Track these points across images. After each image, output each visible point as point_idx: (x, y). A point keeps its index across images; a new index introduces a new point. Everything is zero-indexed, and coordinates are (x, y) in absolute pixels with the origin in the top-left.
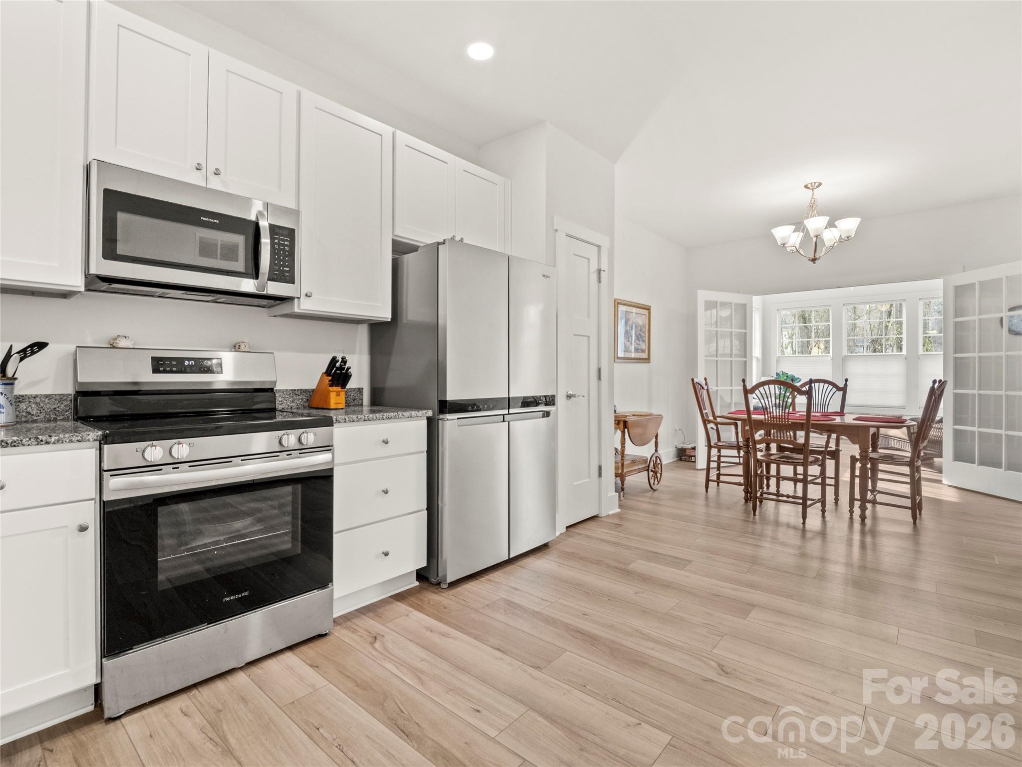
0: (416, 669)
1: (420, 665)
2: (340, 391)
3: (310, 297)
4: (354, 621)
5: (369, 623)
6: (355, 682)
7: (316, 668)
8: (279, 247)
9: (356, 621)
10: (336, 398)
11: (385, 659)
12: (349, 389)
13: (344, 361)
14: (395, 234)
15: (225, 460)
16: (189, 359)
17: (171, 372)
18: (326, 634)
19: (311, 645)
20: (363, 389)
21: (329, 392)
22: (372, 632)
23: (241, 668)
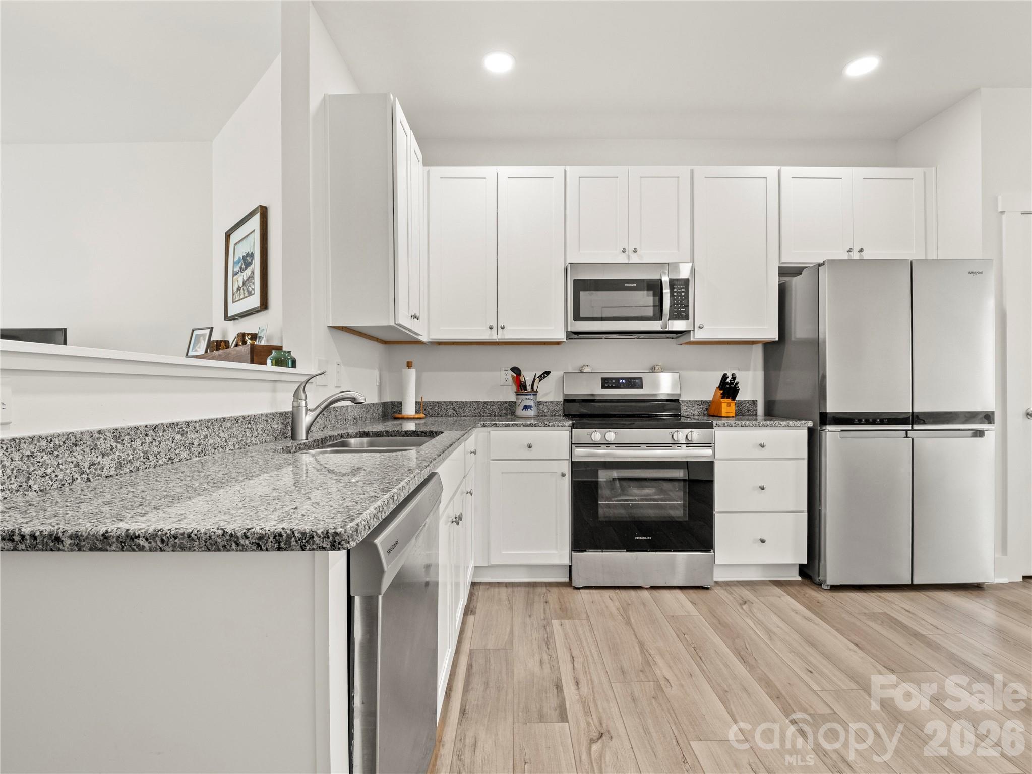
0: (770, 631)
1: (775, 630)
2: (730, 403)
3: (702, 328)
4: (733, 587)
5: (746, 593)
6: (719, 620)
7: (694, 605)
8: (677, 294)
9: (735, 588)
10: (728, 407)
11: (747, 617)
12: (739, 401)
13: (734, 378)
14: (781, 262)
15: (636, 445)
16: (622, 379)
17: (612, 387)
18: (708, 588)
19: (696, 591)
20: (757, 401)
21: (721, 402)
22: (745, 598)
23: (647, 588)
